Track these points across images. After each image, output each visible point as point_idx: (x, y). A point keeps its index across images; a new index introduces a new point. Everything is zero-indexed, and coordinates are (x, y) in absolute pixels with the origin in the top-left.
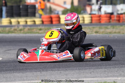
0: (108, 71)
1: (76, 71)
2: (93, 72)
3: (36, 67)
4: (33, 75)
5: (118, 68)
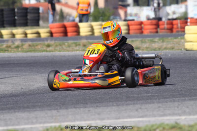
0: (164, 106)
1: (114, 107)
2: (140, 108)
3: (49, 103)
4: (46, 115)
5: (179, 101)
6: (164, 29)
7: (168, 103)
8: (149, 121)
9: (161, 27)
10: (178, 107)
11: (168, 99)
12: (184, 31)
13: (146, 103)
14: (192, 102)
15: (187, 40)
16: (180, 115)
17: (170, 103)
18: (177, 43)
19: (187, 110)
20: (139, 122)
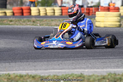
0: (76, 63)
1: (45, 62)
2: (61, 64)
3: (5, 58)
4: (2, 66)
5: (86, 60)
7: (79, 61)
8: (65, 72)
10: (84, 64)
13: (66, 60)
14: (94, 61)
15: (97, 21)
16: (85, 69)
17: (80, 61)
19: (90, 66)
20: (59, 72)
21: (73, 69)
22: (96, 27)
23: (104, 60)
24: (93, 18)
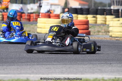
6: (25, 19)
7: (24, 66)
8: (11, 77)
9: (23, 17)
10: (29, 69)
11: (23, 64)
12: (37, 21)
13: (10, 65)
14: (38, 66)
15: (38, 27)
16: (30, 74)
17: (25, 66)
18: (32, 28)
19: (35, 71)
20: (5, 77)
21: (19, 74)
22: (38, 33)
23: (48, 66)
24: (34, 25)
